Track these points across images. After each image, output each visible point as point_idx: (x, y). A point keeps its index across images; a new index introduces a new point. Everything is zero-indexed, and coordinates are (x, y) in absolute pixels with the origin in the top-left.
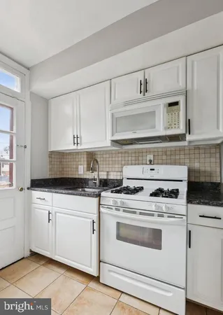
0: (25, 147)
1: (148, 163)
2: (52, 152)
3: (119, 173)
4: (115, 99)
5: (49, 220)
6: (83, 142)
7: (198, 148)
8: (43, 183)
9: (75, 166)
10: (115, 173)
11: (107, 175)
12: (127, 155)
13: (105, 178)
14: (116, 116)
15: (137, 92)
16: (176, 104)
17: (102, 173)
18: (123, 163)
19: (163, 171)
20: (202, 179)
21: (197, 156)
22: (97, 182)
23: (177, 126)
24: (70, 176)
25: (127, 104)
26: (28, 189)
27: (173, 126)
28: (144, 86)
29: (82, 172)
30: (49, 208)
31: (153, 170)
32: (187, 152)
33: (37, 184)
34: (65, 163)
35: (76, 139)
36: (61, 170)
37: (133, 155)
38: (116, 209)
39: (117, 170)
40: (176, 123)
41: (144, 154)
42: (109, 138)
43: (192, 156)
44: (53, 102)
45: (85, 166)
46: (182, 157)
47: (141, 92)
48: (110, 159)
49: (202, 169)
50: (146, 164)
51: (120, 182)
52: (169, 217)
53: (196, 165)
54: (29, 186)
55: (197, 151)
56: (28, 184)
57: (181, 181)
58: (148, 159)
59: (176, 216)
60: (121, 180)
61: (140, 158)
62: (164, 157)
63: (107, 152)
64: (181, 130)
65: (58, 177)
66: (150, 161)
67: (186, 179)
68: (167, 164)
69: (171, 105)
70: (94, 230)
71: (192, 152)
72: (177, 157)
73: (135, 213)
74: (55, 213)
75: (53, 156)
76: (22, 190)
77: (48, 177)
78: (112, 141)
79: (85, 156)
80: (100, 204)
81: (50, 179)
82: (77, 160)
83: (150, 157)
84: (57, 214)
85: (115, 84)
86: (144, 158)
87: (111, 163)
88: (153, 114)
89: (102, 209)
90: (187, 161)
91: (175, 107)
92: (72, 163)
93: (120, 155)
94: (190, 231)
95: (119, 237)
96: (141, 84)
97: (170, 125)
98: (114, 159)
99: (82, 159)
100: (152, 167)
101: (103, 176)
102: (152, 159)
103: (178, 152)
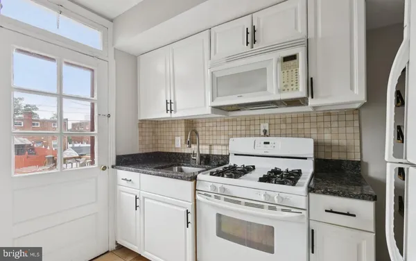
0: (109, 116)
1: (262, 134)
2: (143, 121)
3: (224, 148)
4: (215, 53)
5: (136, 207)
6: (178, 108)
7: (328, 115)
8: (131, 159)
9: (171, 138)
10: (220, 147)
11: (210, 149)
12: (235, 123)
13: (207, 152)
14: (217, 75)
15: (243, 44)
16: (294, 57)
17: (204, 147)
18: (231, 133)
19: (281, 145)
20: (335, 156)
21: (327, 124)
22: (197, 158)
23: (294, 87)
24: (165, 150)
25: (230, 59)
26: (113, 167)
27: (290, 87)
28: (252, 36)
29: (180, 146)
30: (137, 192)
31: (268, 143)
32: (313, 119)
33: (124, 161)
34: (159, 134)
35: (169, 105)
36: (154, 142)
37: (243, 123)
38: (216, 197)
39: (222, 142)
40: (294, 83)
41: (257, 122)
42: (209, 103)
43: (321, 125)
44: (142, 59)
45: (183, 138)
46: (307, 125)
47: (247, 43)
48: (215, 128)
49: (335, 142)
50: (260, 135)
51: (225, 159)
52: (283, 210)
53: (327, 137)
54: (114, 164)
55: (327, 118)
56: (113, 161)
57: (306, 158)
58: (262, 129)
59: (293, 210)
60: (228, 157)
61: (252, 128)
62: (283, 126)
63: (209, 120)
64: (301, 92)
65: (151, 151)
66: (265, 131)
67: (312, 156)
68: (286, 135)
69: (286, 59)
70: (188, 223)
71: (320, 119)
72: (300, 126)
73: (239, 203)
74: (144, 198)
75: (144, 126)
76: (105, 168)
77: (137, 151)
78: (213, 107)
79: (183, 125)
80: (196, 190)
81: (140, 154)
82: (173, 130)
83: (265, 126)
84: (146, 200)
85: (215, 34)
86: (257, 127)
87: (215, 133)
88: (262, 72)
89: (198, 197)
90: (314, 131)
91: (292, 62)
92: (167, 134)
93: (226, 123)
94: (313, 231)
95: (220, 233)
96: (247, 33)
97: (286, 86)
98: (218, 128)
99: (180, 129)
100: (266, 139)
101: (205, 150)
102: (267, 129)
103: (301, 120)
